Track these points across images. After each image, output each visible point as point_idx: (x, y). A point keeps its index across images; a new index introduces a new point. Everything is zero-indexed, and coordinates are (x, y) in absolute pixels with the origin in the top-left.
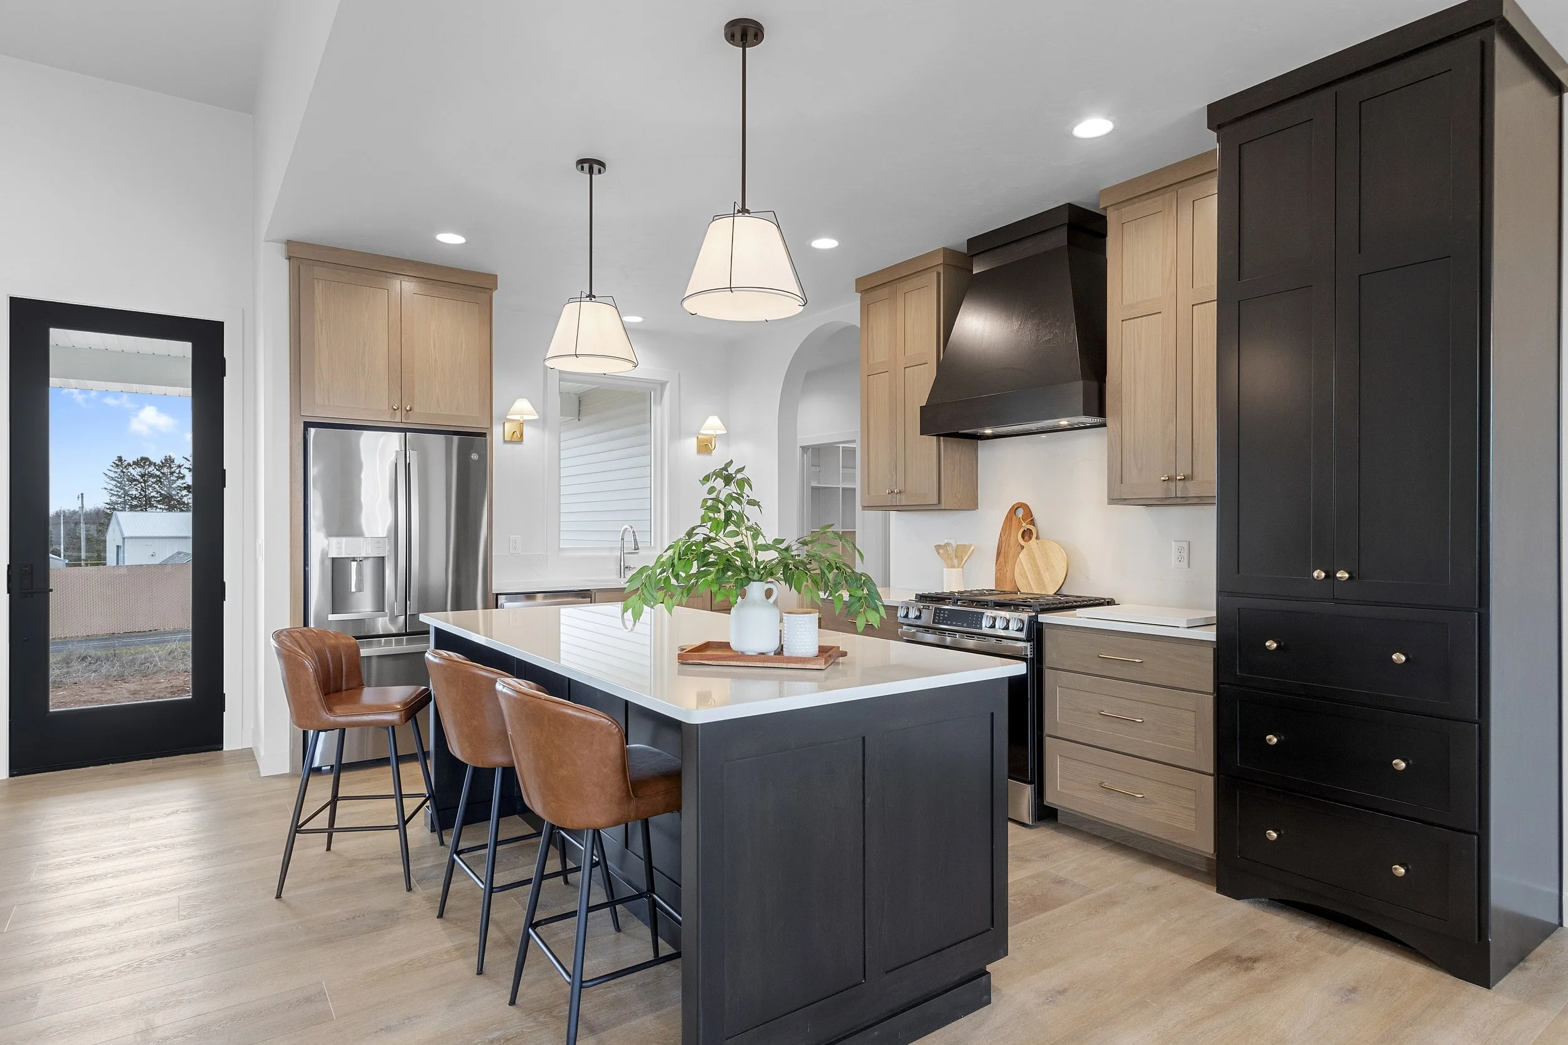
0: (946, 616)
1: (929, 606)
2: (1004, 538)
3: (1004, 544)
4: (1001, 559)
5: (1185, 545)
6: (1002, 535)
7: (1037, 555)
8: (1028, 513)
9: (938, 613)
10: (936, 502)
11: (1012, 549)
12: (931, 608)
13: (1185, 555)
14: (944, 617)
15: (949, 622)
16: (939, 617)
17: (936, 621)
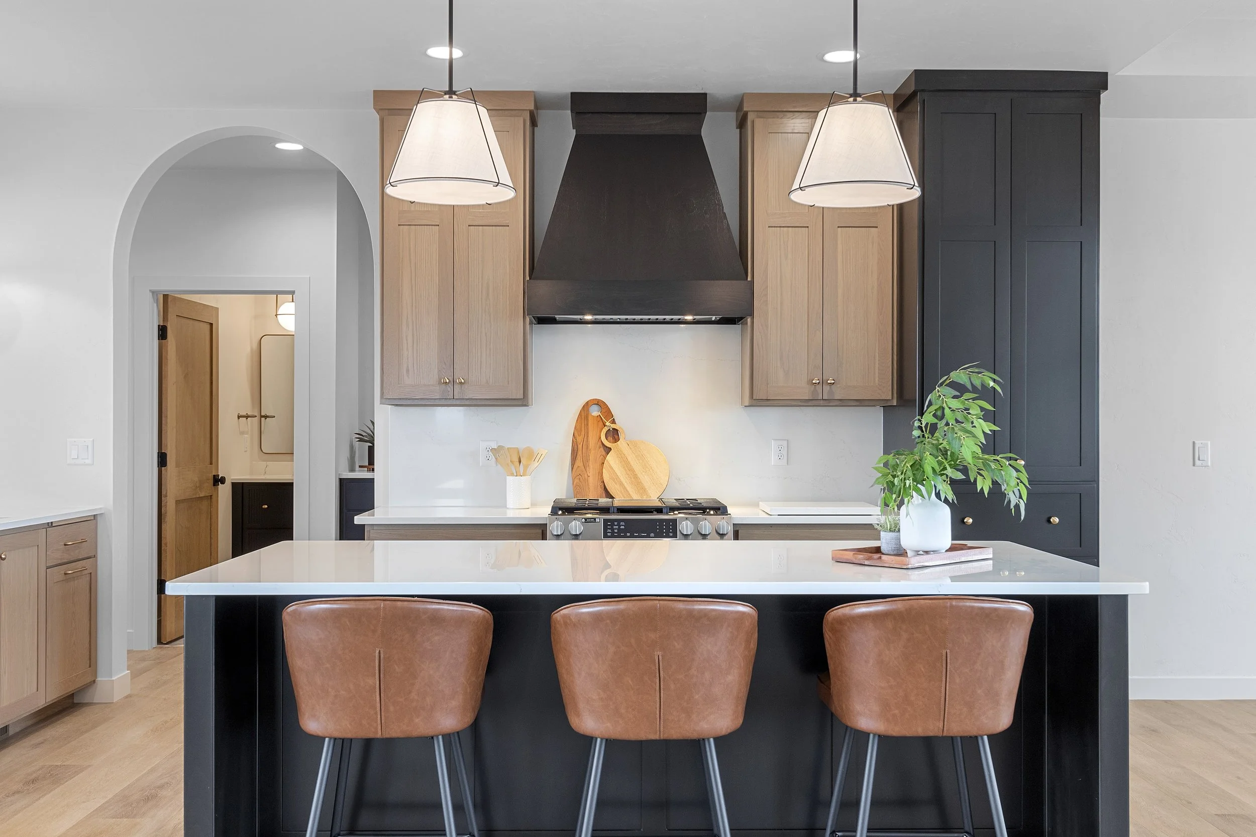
0: (622, 527)
1: (595, 519)
2: (579, 439)
3: (580, 446)
4: (579, 463)
5: (785, 443)
6: (576, 434)
7: (631, 458)
8: (607, 412)
9: (609, 525)
10: (522, 397)
11: (593, 452)
12: (597, 520)
13: (785, 452)
14: (619, 529)
15: (628, 534)
16: (613, 529)
17: (609, 534)
